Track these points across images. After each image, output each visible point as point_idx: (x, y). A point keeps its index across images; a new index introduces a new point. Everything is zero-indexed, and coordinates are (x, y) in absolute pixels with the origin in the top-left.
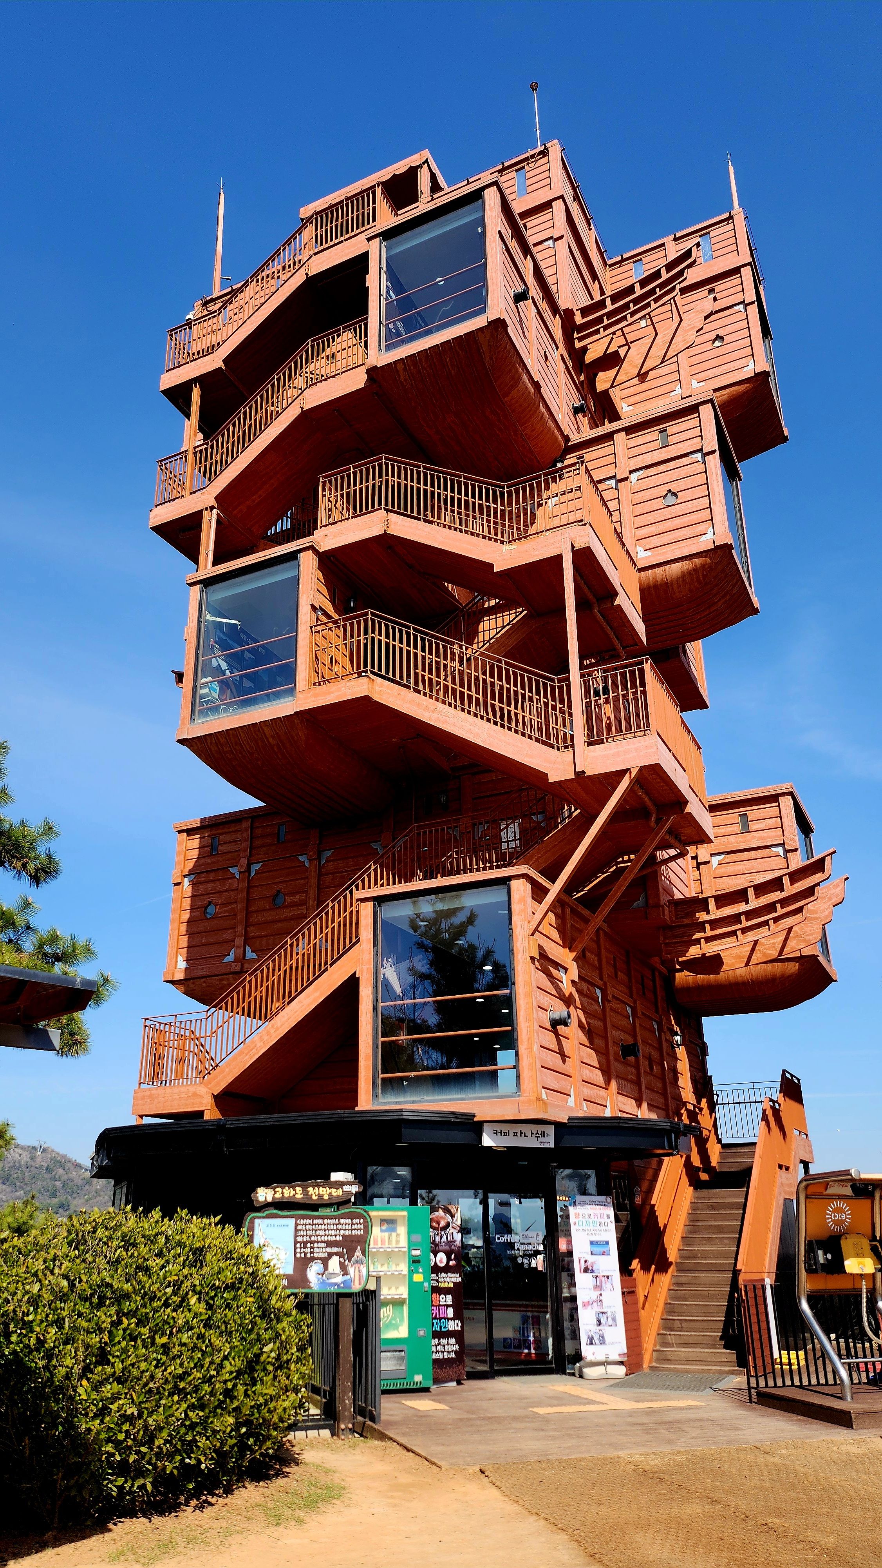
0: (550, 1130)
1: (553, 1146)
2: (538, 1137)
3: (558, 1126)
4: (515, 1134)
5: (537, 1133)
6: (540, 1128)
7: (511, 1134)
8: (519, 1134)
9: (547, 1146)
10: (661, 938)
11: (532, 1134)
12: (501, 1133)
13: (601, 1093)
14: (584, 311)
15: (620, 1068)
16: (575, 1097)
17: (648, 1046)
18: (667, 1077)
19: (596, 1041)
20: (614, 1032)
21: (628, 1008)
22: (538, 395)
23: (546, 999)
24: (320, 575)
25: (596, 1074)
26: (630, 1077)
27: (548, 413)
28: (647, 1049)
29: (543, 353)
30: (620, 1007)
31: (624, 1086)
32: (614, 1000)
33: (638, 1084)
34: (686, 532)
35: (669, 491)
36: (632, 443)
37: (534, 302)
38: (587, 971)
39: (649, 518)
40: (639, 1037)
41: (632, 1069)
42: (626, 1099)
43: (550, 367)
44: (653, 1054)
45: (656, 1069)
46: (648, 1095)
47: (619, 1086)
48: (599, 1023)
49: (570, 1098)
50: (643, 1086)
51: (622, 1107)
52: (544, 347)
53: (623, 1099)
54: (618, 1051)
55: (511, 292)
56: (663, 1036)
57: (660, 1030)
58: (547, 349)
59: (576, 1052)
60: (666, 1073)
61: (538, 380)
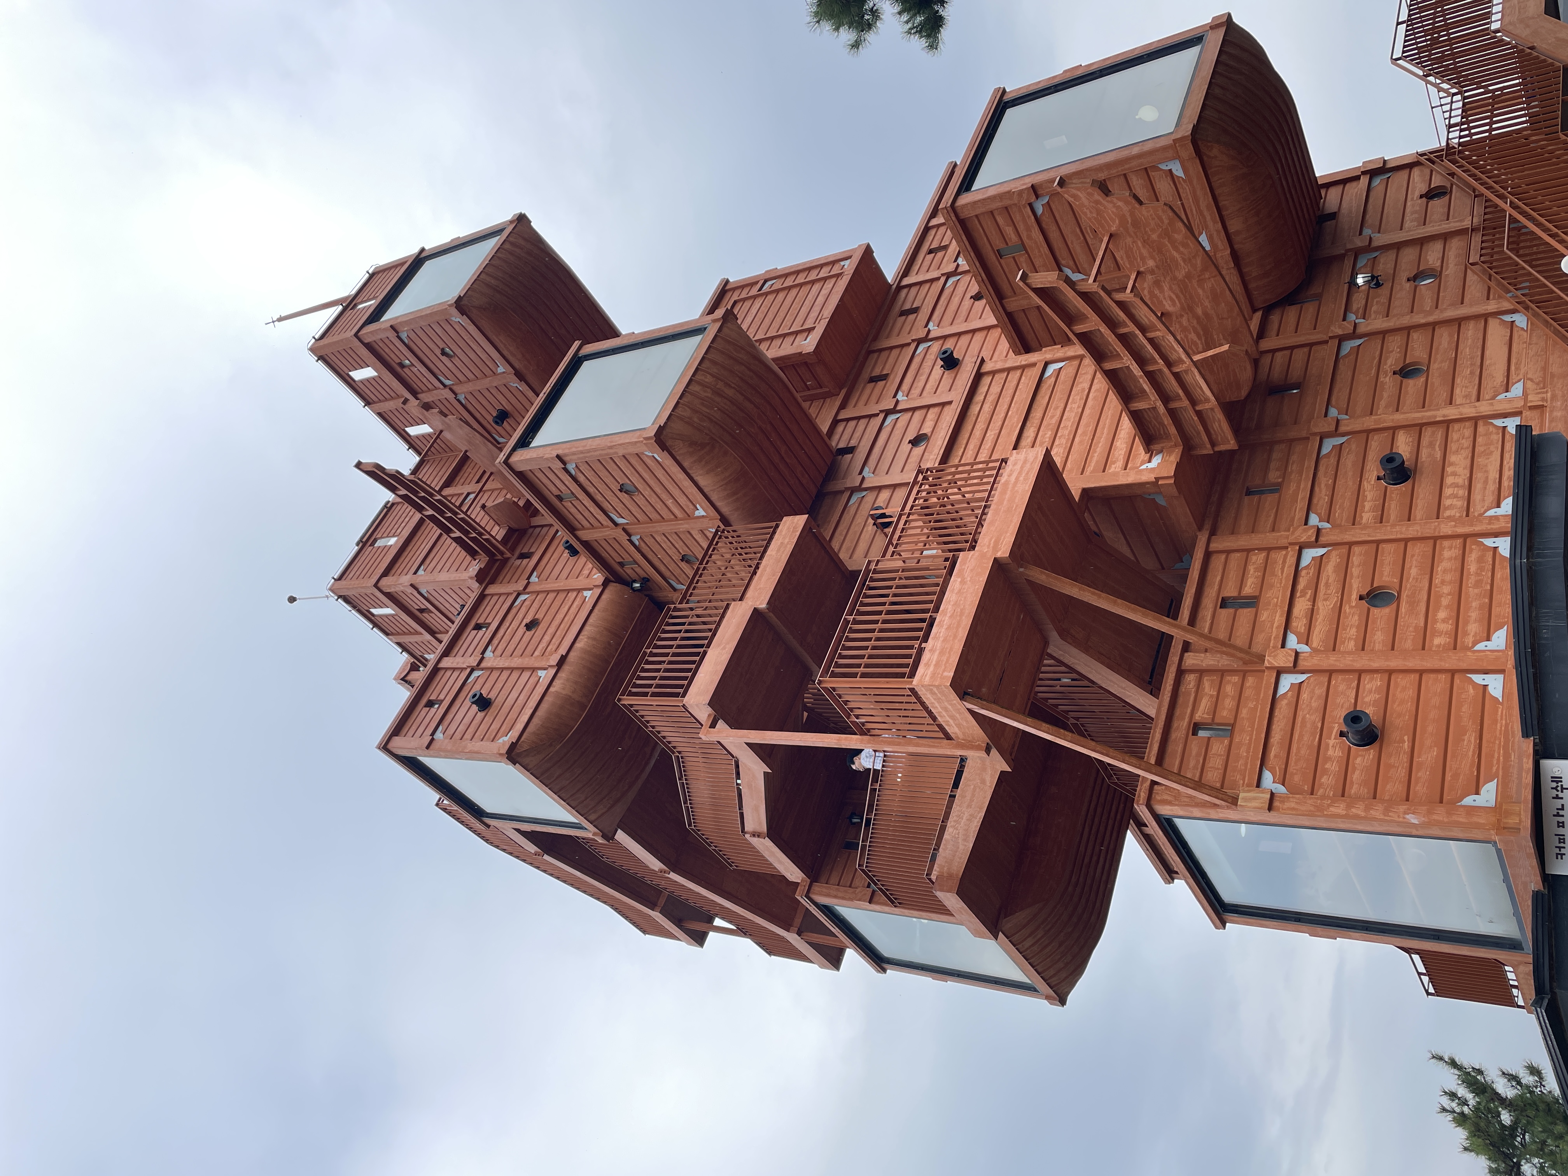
0: (1550, 766)
2: (1563, 789)
3: (1541, 753)
4: (1562, 825)
5: (1556, 788)
6: (1547, 785)
7: (1561, 831)
8: (1561, 819)
10: (1205, 452)
11: (1557, 797)
12: (1560, 848)
13: (1472, 567)
14: (473, 553)
15: (1424, 490)
16: (1486, 672)
17: (1381, 379)
18: (1431, 319)
19: (1386, 577)
20: (1368, 505)
21: (1325, 450)
22: (572, 654)
23: (1330, 752)
24: (834, 879)
25: (1443, 582)
26: (1438, 455)
27: (587, 628)
28: (1388, 381)
29: (529, 634)
30: (1324, 481)
31: (1454, 474)
32: (1315, 501)
33: (1447, 424)
34: (660, 474)
35: (621, 490)
36: (585, 523)
37: (482, 659)
38: (1277, 594)
39: (659, 506)
40: (1369, 422)
41: (1425, 442)
42: (1478, 475)
43: (539, 616)
44: (1392, 361)
45: (1418, 351)
46: (1464, 387)
47: (1455, 496)
48: (1356, 560)
49: (1491, 689)
50: (1451, 413)
51: (1492, 487)
52: (522, 629)
53: (1478, 486)
54: (1396, 491)
55: (480, 715)
56: (1361, 330)
57: (1353, 335)
58: (524, 623)
59: (1411, 664)
60: (1423, 321)
61: (554, 659)
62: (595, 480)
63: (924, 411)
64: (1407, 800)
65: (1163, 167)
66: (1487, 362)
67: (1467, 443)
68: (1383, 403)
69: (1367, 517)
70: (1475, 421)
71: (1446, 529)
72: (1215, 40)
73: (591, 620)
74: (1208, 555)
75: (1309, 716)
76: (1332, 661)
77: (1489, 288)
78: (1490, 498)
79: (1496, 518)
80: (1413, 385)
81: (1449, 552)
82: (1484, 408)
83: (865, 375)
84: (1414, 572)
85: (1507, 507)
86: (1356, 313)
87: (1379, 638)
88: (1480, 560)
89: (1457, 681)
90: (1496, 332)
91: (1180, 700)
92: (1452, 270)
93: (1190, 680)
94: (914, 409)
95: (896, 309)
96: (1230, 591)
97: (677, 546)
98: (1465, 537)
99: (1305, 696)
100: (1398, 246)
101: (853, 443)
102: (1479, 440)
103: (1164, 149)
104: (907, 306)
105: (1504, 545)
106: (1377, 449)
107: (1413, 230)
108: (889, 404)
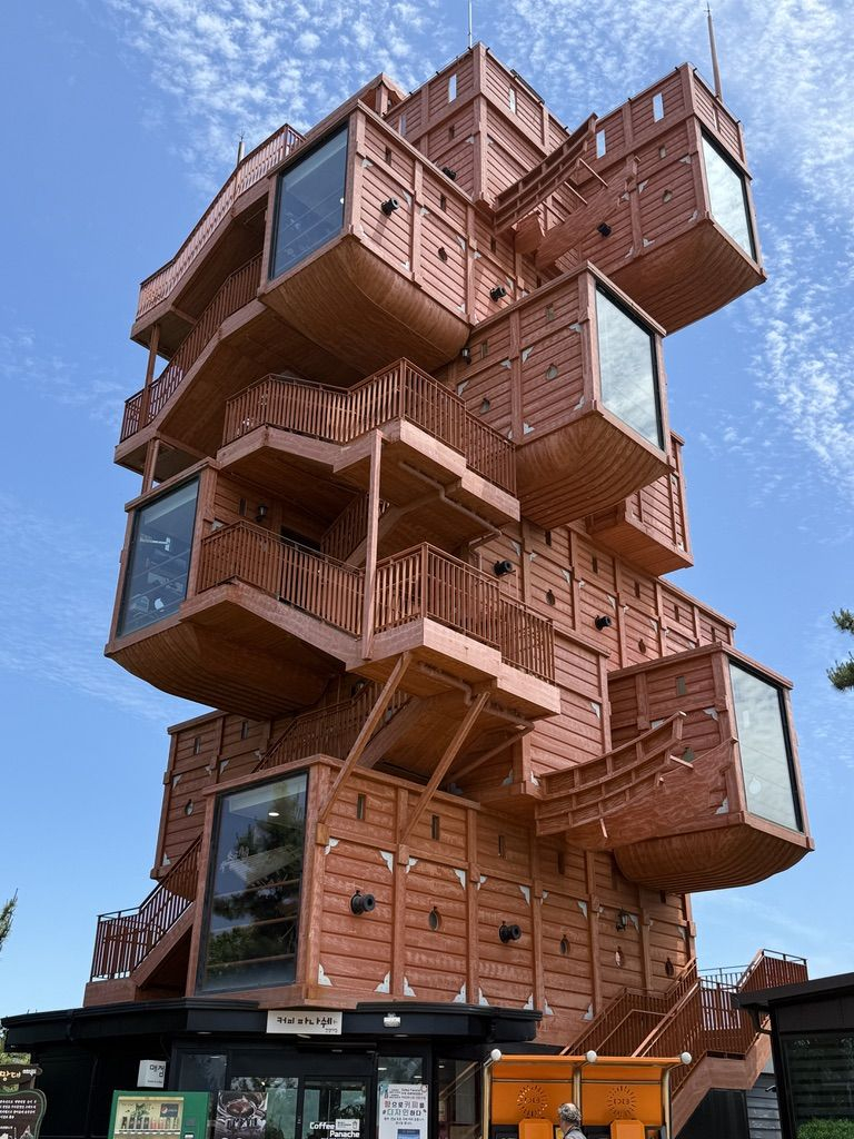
0: (338, 1018)
1: (339, 1033)
2: (323, 1024)
3: (346, 1013)
4: (300, 1022)
5: (324, 1019)
6: (327, 1015)
7: (296, 1021)
8: (303, 1022)
9: (333, 1033)
10: (536, 814)
11: (318, 1021)
12: (286, 1020)
13: (450, 978)
14: (501, 198)
15: (494, 950)
16: (391, 983)
17: (563, 927)
18: (595, 960)
19: (448, 924)
20: (488, 914)
21: (522, 889)
22: (421, 294)
23: (348, 884)
24: (221, 490)
25: (442, 959)
26: (515, 961)
27: (439, 309)
28: (561, 931)
29: (436, 251)
30: (505, 887)
31: (503, 970)
32: (493, 881)
33: (533, 968)
34: (563, 404)
35: (552, 364)
36: (525, 323)
37: (420, 206)
38: (439, 853)
39: (535, 394)
40: (537, 919)
41: (523, 953)
42: (501, 985)
43: (449, 261)
44: (573, 935)
45: (578, 951)
46: (555, 980)
47: (490, 970)
48: (457, 905)
49: (381, 985)
50: (539, 970)
51: (494, 993)
52: (441, 245)
53: (495, 984)
54: (495, 933)
55: (379, 205)
56: (593, 917)
57: (590, 910)
58: (445, 246)
59: (398, 937)
60: (595, 956)
61: (418, 279)
62: (562, 345)
63: (570, 602)
64: (323, 931)
65: (725, 801)
66: (565, 993)
67: (520, 979)
68: (547, 927)
69: (482, 914)
70: (533, 985)
71: (473, 963)
72: (799, 840)
73: (444, 312)
74: (465, 809)
75: (369, 871)
76: (400, 887)
77: (609, 998)
78: (488, 991)
79: (478, 995)
80: (556, 948)
81: (459, 964)
82: (541, 991)
83: (599, 555)
84: (449, 942)
85: (483, 1002)
86: (603, 913)
87: (412, 918)
88: (454, 983)
89: (386, 965)
90: (583, 1001)
91: (380, 787)
92: (622, 976)
93: (391, 794)
94: (572, 594)
95: (640, 580)
96: (443, 823)
97: (498, 399)
98: (467, 974)
99: (380, 869)
100: (640, 943)
101: (553, 544)
102: (521, 986)
103: (738, 804)
104: (641, 589)
105: (461, 998)
106: (522, 922)
107: (649, 952)
108: (578, 575)
